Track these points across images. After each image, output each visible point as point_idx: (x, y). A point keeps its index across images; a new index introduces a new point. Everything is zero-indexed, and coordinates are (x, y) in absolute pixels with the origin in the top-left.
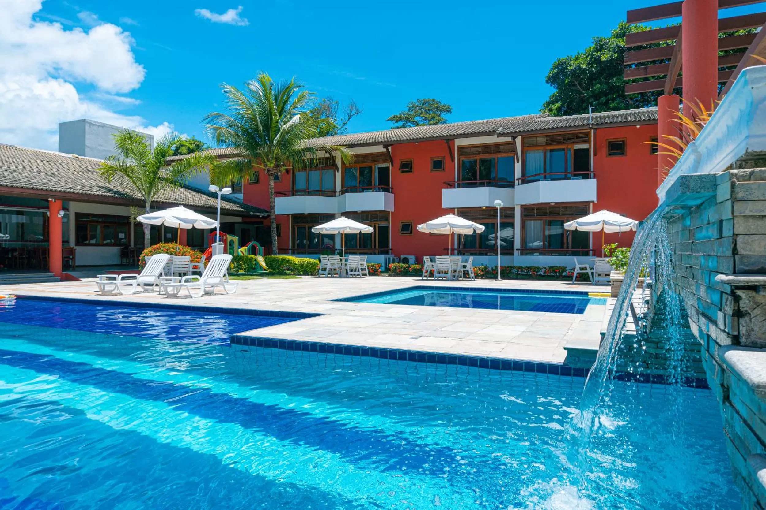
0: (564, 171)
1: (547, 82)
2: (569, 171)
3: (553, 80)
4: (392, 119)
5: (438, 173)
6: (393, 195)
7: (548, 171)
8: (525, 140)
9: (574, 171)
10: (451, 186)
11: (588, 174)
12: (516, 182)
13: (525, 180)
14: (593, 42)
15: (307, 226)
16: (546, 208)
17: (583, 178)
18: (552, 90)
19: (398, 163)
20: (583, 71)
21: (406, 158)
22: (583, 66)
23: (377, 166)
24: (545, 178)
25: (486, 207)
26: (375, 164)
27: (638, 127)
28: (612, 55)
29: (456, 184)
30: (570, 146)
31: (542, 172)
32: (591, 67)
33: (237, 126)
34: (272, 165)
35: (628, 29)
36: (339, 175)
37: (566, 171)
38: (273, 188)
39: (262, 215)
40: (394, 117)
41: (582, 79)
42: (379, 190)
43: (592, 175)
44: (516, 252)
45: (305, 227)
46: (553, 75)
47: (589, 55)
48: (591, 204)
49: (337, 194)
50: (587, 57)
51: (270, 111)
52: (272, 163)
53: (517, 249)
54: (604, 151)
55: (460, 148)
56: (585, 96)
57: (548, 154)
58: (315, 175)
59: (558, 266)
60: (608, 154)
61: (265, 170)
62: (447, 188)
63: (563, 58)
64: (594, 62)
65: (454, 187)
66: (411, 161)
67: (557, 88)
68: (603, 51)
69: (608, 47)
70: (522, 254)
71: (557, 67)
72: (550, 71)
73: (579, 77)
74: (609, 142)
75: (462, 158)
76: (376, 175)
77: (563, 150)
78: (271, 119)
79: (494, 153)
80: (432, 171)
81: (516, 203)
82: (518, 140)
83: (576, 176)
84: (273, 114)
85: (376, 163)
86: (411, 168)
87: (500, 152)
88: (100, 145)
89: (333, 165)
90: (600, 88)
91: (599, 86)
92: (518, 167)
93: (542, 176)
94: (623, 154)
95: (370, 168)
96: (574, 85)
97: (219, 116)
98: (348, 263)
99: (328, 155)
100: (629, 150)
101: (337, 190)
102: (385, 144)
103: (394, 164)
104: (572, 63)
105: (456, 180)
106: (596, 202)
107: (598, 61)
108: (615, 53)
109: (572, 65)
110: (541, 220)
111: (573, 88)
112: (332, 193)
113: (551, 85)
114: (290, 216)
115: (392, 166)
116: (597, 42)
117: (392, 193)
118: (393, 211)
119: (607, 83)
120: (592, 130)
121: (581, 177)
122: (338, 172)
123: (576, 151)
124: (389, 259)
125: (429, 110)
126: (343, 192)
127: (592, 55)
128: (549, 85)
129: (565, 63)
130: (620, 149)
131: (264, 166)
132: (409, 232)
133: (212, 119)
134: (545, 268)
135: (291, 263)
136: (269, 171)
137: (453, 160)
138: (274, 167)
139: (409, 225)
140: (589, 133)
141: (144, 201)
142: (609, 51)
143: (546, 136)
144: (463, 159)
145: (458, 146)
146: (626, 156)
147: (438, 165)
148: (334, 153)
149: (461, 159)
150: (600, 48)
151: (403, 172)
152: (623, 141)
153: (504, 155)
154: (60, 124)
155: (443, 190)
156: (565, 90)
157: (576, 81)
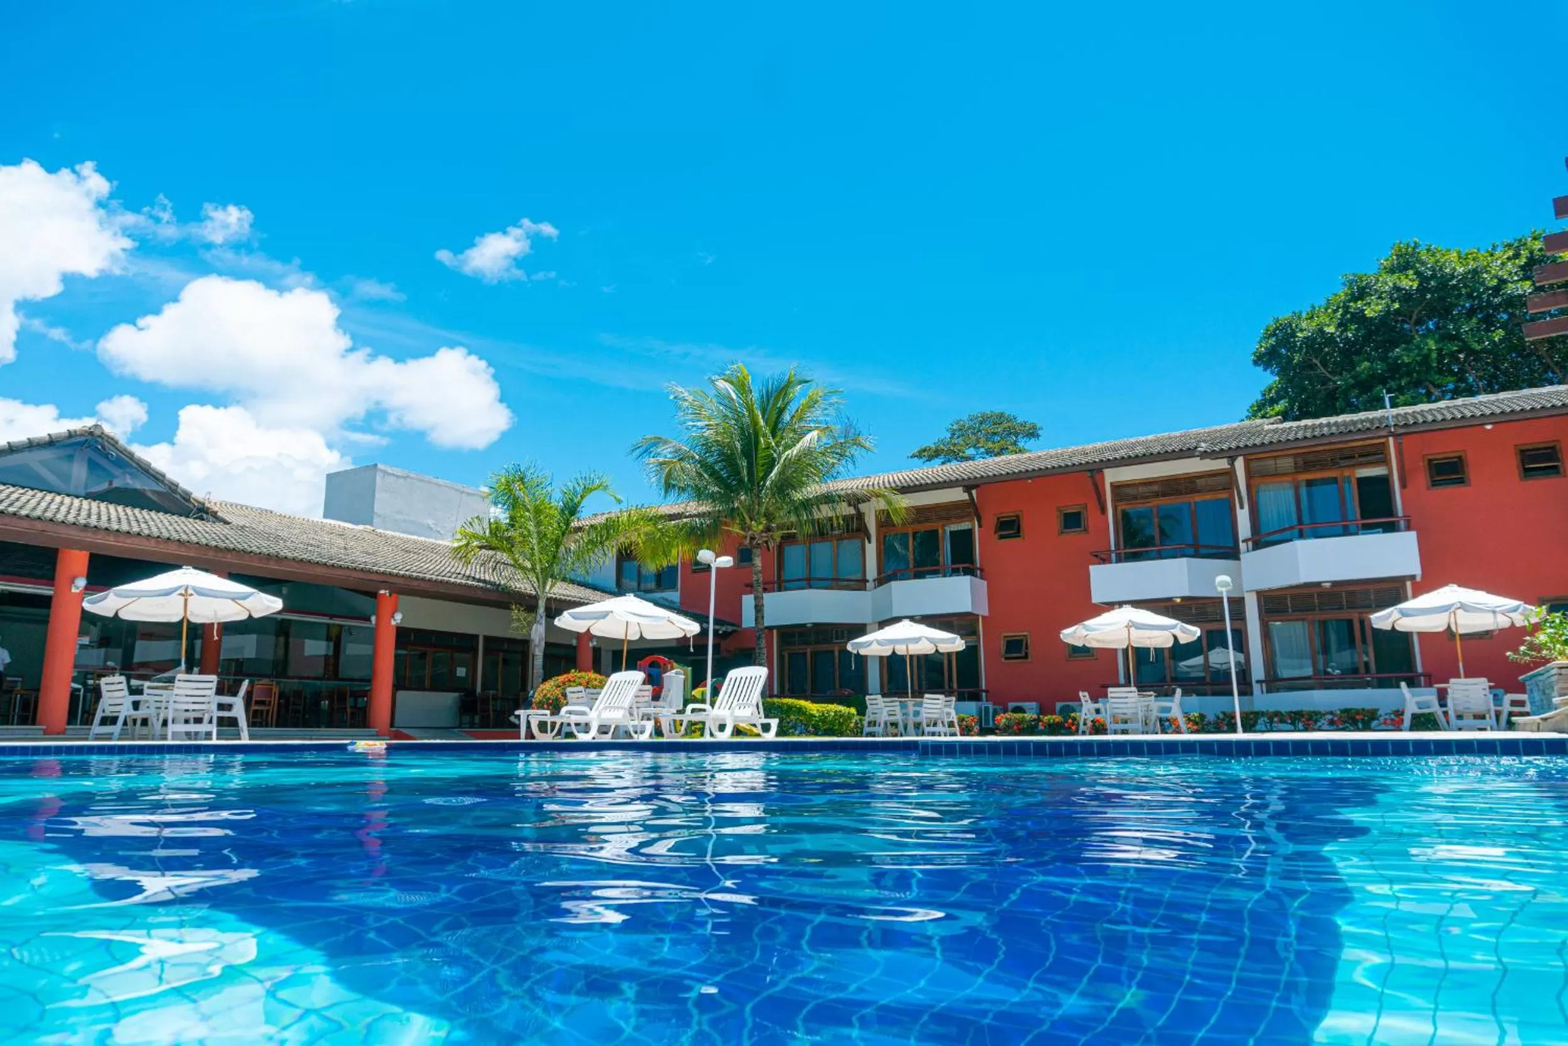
0: (1339, 519)
1: (1256, 363)
2: (1351, 517)
3: (1265, 359)
4: (920, 455)
5: (1073, 536)
6: (986, 582)
7: (1306, 519)
8: (1253, 465)
9: (1363, 517)
10: (1105, 560)
11: (1393, 522)
12: (1242, 546)
13: (1259, 542)
14: (1343, 284)
15: (809, 651)
16: (1311, 596)
17: (1384, 532)
18: (1269, 379)
19: (991, 521)
20: (1330, 340)
21: (1008, 512)
22: (1331, 329)
23: (948, 529)
24: (1301, 536)
25: (1183, 598)
26: (943, 526)
27: (1489, 427)
28: (1388, 306)
29: (1113, 556)
30: (1347, 473)
31: (1295, 523)
32: (1346, 330)
33: (693, 458)
34: (761, 527)
35: (1412, 255)
36: (871, 549)
37: (1344, 518)
38: (760, 572)
39: (724, 628)
40: (924, 451)
41: (1328, 353)
42: (955, 572)
43: (1402, 524)
44: (1256, 688)
45: (805, 654)
46: (1266, 348)
47: (1338, 308)
48: (1409, 584)
49: (869, 585)
50: (1335, 311)
51: (755, 429)
52: (761, 523)
53: (1257, 682)
54: (1422, 479)
55: (1116, 487)
56: (1340, 386)
57: (1303, 491)
58: (823, 551)
59: (1360, 707)
60: (1430, 484)
61: (746, 537)
62: (1099, 564)
63: (1285, 315)
64: (1351, 321)
65: (1110, 562)
66: (1018, 517)
67: (1278, 374)
68: (1368, 300)
69: (1376, 291)
70: (1269, 691)
71: (1274, 334)
72: (1260, 342)
73: (1322, 350)
74: (1430, 460)
75: (1122, 506)
76: (946, 546)
77: (1334, 480)
78: (757, 442)
79: (1187, 493)
80: (1062, 533)
81: (1246, 587)
82: (1240, 464)
83: (1368, 528)
84: (761, 433)
85: (945, 522)
86: (1019, 531)
87: (1199, 491)
88: (398, 512)
89: (858, 530)
90: (1370, 368)
91: (1366, 364)
92: (1243, 517)
93: (1296, 532)
94: (1461, 481)
95: (935, 533)
96: (1312, 367)
97: (658, 441)
98: (923, 711)
99: (851, 511)
100: (1473, 472)
101: (868, 578)
102: (966, 483)
103: (983, 522)
104: (1304, 325)
105: (1113, 548)
106: (1418, 579)
107: (1359, 318)
108: (1393, 301)
109: (1306, 329)
110: (1303, 620)
111: (1312, 373)
112: (860, 584)
113: (1265, 370)
114: (775, 632)
115: (980, 526)
116: (1351, 282)
117: (982, 578)
118: (986, 613)
119: (1384, 359)
120: (1391, 440)
121: (1380, 530)
122: (870, 542)
123: (1361, 481)
124: (987, 709)
125: (995, 434)
126: (881, 581)
127: (1346, 308)
128: (1261, 368)
129: (1291, 325)
130: (1456, 473)
131: (743, 529)
132: (1023, 654)
133: (648, 447)
134: (1331, 713)
135: (804, 714)
136: (752, 538)
137: (1103, 510)
138: (762, 531)
139: (1022, 640)
140: (1385, 445)
141: (535, 598)
142: (1380, 298)
143: (1295, 456)
144: (1124, 507)
145: (1111, 484)
146: (1470, 485)
147: (1072, 521)
148: (863, 507)
149: (1119, 508)
150: (1361, 292)
151: (1002, 537)
152: (1460, 458)
153: (1208, 497)
154: (328, 475)
155: (1091, 567)
156: (1293, 377)
157: (1316, 358)
